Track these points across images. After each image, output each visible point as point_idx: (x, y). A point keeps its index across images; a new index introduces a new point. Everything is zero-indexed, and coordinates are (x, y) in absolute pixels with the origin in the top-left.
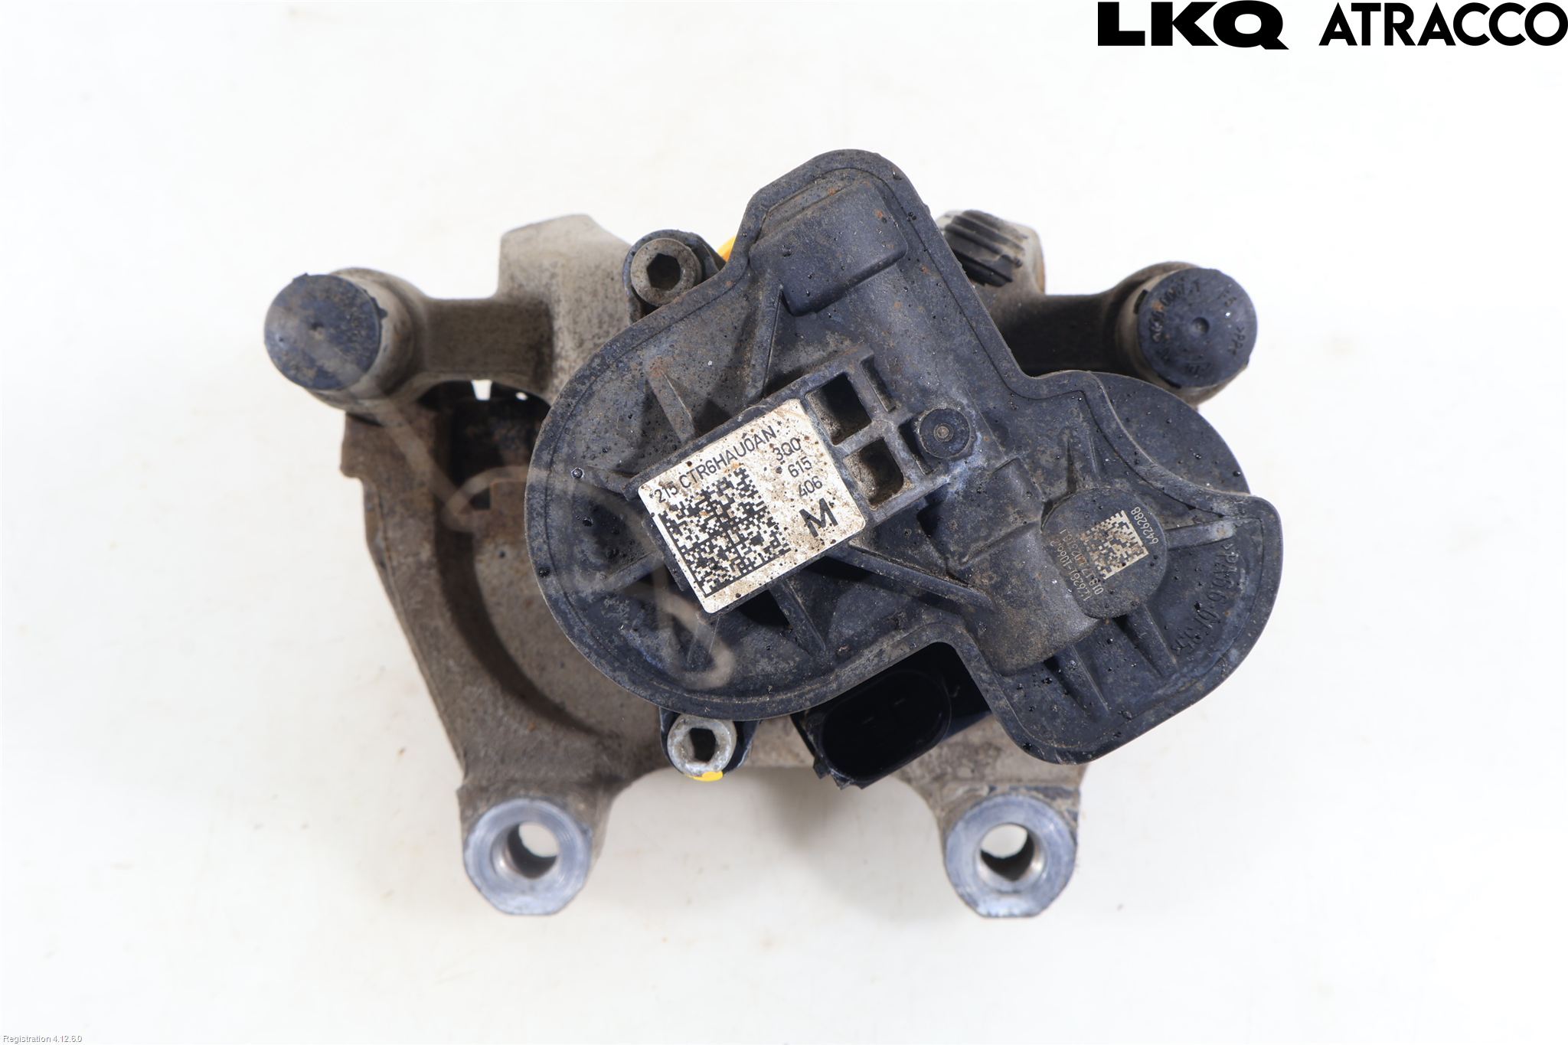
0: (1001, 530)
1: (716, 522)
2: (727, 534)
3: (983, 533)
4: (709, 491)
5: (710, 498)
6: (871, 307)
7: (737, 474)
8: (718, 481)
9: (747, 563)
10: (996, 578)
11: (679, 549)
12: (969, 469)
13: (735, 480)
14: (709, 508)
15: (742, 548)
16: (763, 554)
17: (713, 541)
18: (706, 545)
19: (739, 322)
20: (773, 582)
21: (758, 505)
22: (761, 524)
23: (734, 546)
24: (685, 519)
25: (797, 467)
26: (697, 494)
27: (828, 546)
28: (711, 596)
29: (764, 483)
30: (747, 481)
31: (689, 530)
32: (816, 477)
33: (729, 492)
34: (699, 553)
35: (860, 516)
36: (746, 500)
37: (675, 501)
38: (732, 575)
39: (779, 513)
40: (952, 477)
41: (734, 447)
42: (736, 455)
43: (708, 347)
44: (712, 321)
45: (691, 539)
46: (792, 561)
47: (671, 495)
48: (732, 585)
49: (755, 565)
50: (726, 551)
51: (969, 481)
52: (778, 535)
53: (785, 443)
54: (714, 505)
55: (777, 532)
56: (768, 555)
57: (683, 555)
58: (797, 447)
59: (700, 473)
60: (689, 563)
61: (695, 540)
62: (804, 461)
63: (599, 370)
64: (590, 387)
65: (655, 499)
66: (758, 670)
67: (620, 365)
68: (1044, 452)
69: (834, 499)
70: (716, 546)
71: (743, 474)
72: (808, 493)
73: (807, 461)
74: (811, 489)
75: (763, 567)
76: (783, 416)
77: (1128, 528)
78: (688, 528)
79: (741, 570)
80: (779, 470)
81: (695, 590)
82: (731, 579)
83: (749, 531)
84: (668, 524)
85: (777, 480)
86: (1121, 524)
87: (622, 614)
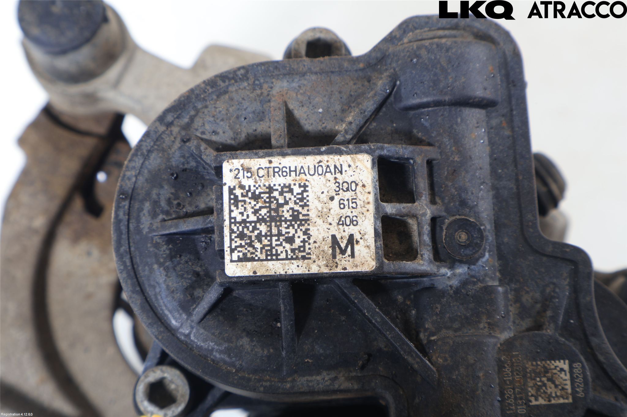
0: (470, 330)
1: (268, 212)
2: (271, 225)
3: (456, 325)
4: (274, 188)
5: (273, 193)
6: (455, 126)
7: (300, 186)
8: (284, 184)
9: (274, 252)
10: (449, 362)
11: (231, 218)
12: (469, 274)
13: (297, 190)
14: (268, 200)
15: (276, 240)
16: (289, 252)
17: (258, 225)
18: (251, 225)
19: (355, 94)
20: (285, 275)
21: (304, 215)
22: (299, 230)
23: (271, 236)
24: (247, 199)
25: (346, 203)
26: (265, 186)
27: (339, 270)
28: (235, 263)
29: (316, 202)
30: (305, 195)
31: (245, 208)
32: (356, 217)
33: (288, 195)
34: (243, 228)
35: (373, 260)
36: (297, 208)
37: (246, 182)
38: (259, 255)
39: (316, 228)
40: (453, 273)
41: (309, 166)
42: (307, 172)
43: (325, 99)
44: (337, 84)
45: (243, 215)
46: (307, 268)
47: (245, 177)
48: (255, 263)
49: (279, 257)
50: (263, 236)
51: (464, 282)
52: (307, 244)
53: (346, 182)
54: (272, 200)
55: (307, 242)
56: (292, 254)
57: (231, 223)
58: (354, 188)
59: (274, 172)
60: (232, 231)
61: (245, 217)
62: (354, 201)
63: (240, 79)
64: (227, 87)
65: (233, 174)
66: (238, 344)
67: (257, 82)
68: (527, 292)
69: (361, 238)
70: (258, 229)
71: (305, 188)
72: (345, 225)
73: (356, 203)
74: (348, 224)
75: (284, 262)
76: (354, 162)
77: (566, 375)
78: (245, 206)
79: (267, 255)
80: (332, 199)
81: (226, 253)
82: (257, 258)
83: (288, 230)
84: (232, 197)
85: (327, 204)
86: (562, 370)
87: (162, 253)
